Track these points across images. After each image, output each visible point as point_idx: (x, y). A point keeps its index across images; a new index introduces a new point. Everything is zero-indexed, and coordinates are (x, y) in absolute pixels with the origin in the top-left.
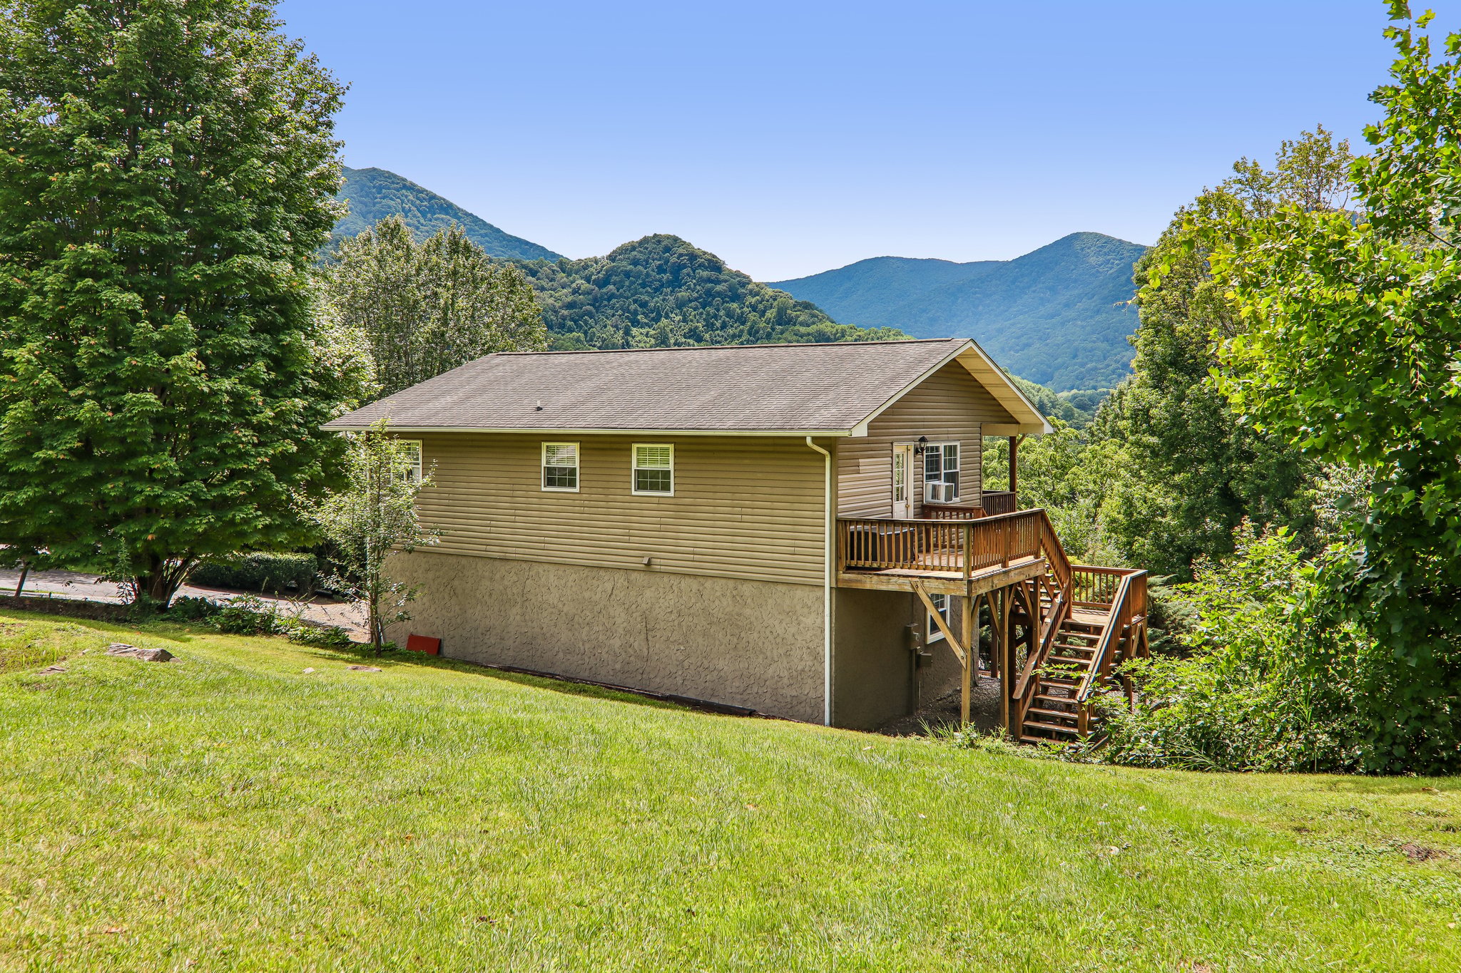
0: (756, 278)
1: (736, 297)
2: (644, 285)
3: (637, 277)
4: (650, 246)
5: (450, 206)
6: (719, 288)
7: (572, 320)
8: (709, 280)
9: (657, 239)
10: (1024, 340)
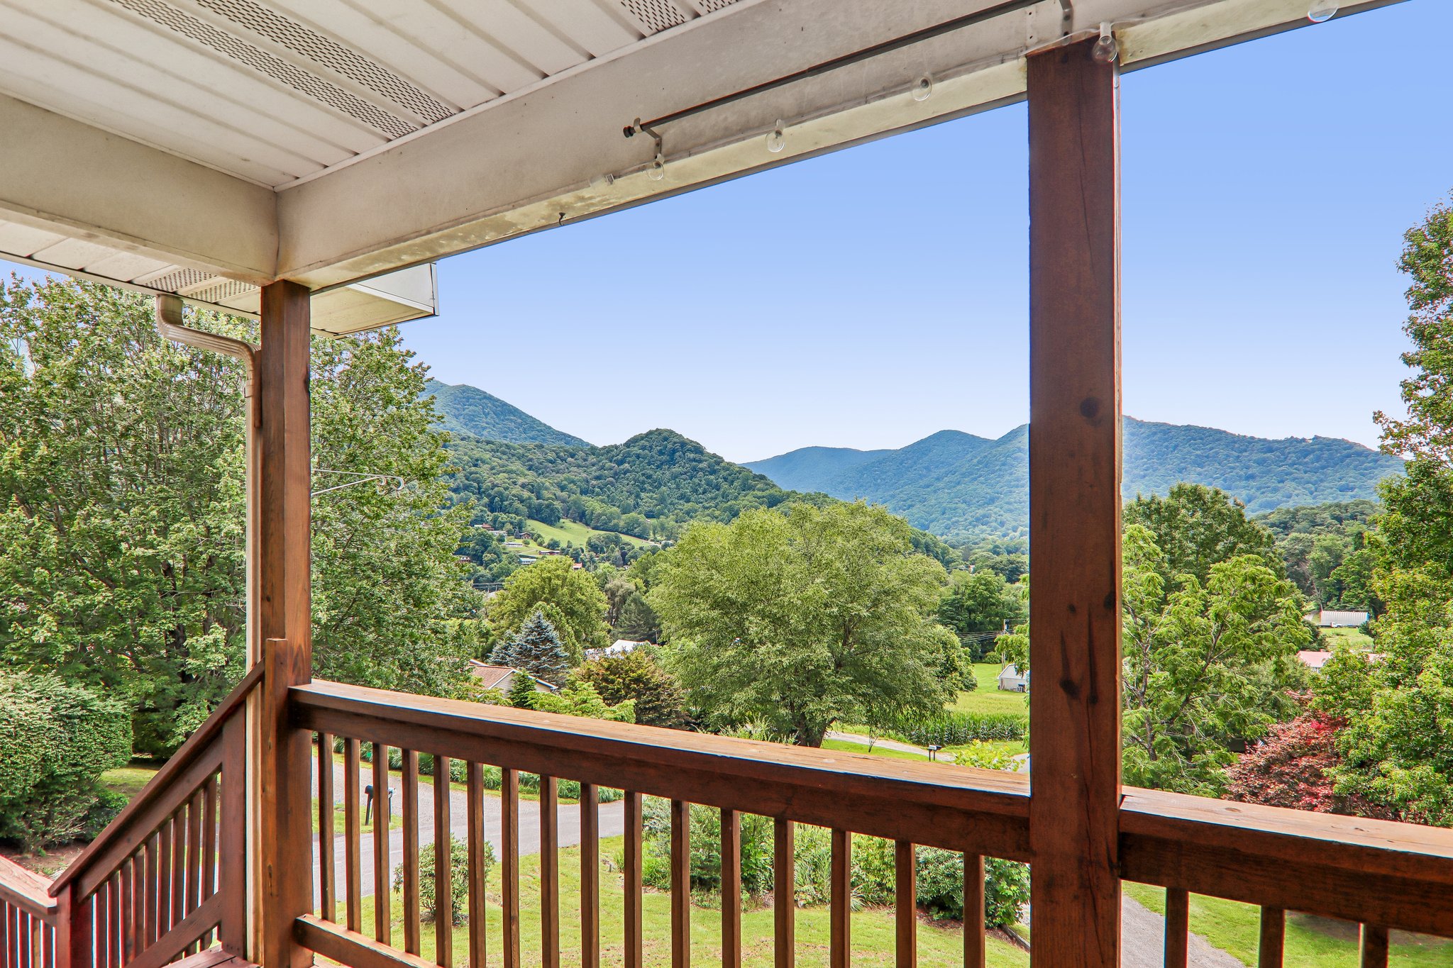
0: (727, 460)
1: (713, 472)
2: (649, 464)
3: (644, 458)
4: (654, 437)
5: (516, 410)
6: (701, 466)
7: (599, 487)
8: (694, 460)
9: (659, 432)
10: (909, 502)
